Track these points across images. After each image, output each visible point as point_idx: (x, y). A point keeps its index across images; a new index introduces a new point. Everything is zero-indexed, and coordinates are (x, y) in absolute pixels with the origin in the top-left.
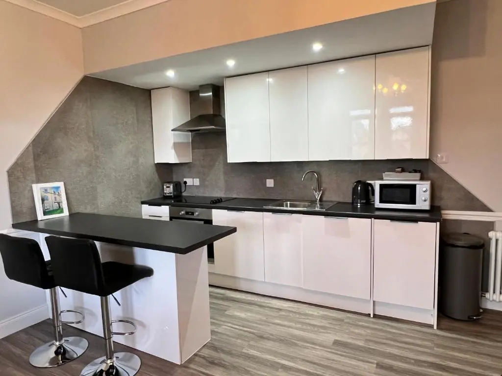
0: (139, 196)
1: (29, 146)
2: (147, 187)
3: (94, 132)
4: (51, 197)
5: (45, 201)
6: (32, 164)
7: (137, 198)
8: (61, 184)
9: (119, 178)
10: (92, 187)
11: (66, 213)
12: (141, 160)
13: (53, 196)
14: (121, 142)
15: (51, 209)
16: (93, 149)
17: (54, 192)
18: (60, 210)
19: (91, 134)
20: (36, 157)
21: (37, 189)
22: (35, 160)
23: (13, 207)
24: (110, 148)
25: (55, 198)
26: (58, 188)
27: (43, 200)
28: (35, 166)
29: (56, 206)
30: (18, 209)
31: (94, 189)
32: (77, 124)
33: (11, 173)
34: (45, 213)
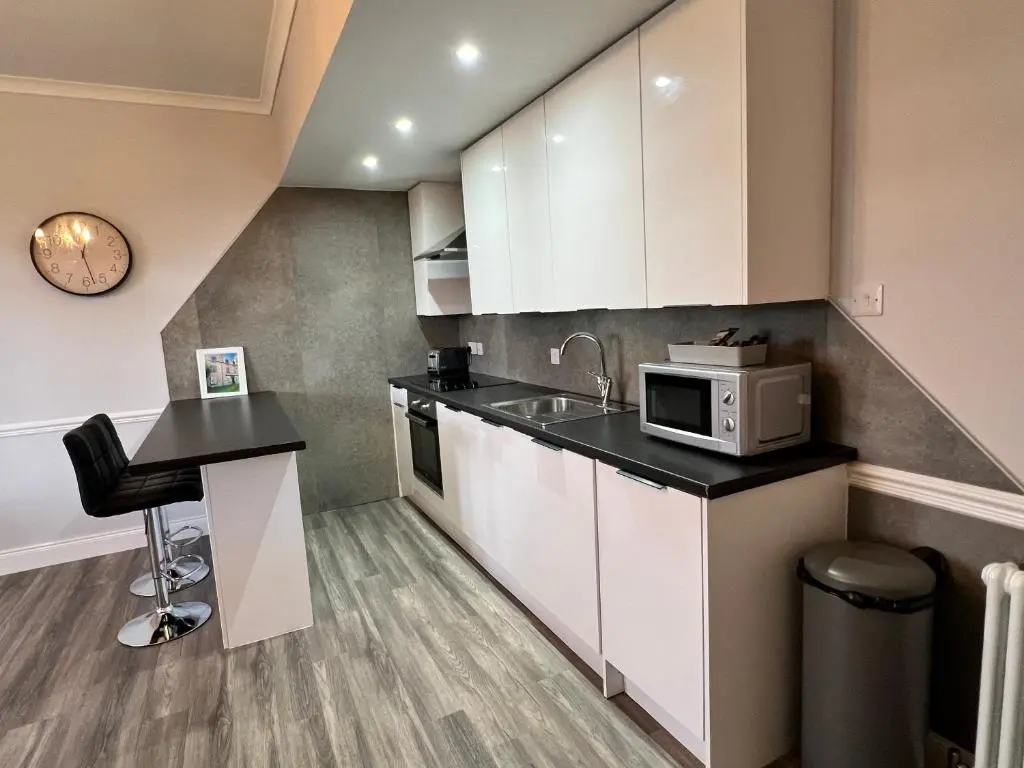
0: (384, 369)
1: (192, 296)
2: (400, 356)
3: (295, 273)
4: (220, 368)
5: (211, 374)
6: (196, 322)
7: (381, 373)
8: (239, 351)
9: (344, 341)
10: (293, 355)
11: (243, 391)
12: (389, 311)
13: (225, 366)
14: (346, 283)
15: (220, 384)
16: (293, 298)
17: (227, 361)
18: (234, 386)
19: (291, 276)
20: (201, 314)
21: (202, 356)
22: (200, 316)
23: (170, 380)
24: (325, 294)
25: (228, 369)
26: (233, 355)
27: (208, 372)
28: (200, 324)
29: (227, 380)
30: (177, 381)
31: (297, 357)
32: (266, 262)
33: (165, 334)
34: (210, 390)
